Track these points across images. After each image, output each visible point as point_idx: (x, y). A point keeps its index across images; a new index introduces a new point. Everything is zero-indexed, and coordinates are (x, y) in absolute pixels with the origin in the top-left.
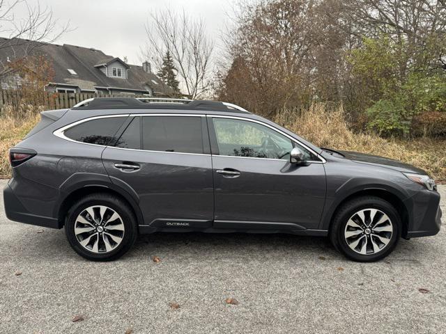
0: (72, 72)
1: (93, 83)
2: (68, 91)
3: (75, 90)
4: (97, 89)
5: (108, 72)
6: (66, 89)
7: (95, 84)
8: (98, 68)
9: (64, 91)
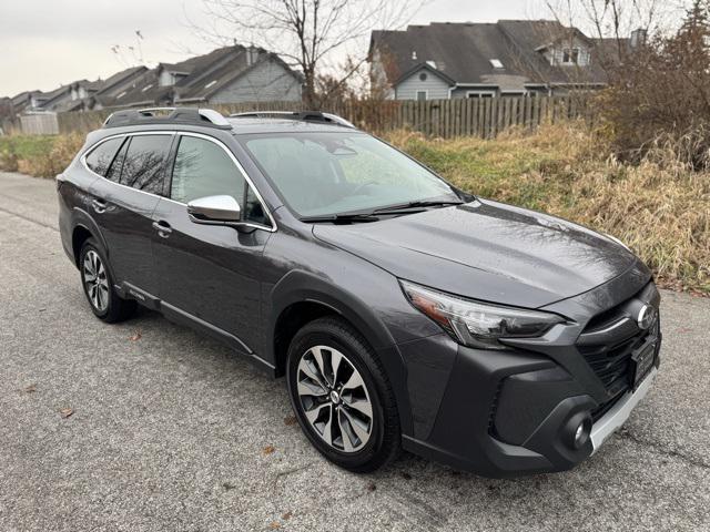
0: (497, 63)
1: (524, 79)
2: (484, 96)
3: (493, 93)
4: (528, 88)
5: (556, 57)
6: (481, 93)
7: (528, 80)
8: (541, 51)
9: (477, 96)
